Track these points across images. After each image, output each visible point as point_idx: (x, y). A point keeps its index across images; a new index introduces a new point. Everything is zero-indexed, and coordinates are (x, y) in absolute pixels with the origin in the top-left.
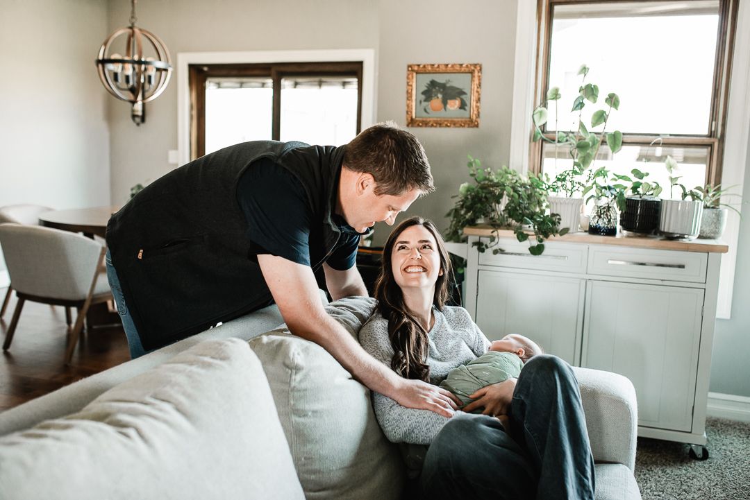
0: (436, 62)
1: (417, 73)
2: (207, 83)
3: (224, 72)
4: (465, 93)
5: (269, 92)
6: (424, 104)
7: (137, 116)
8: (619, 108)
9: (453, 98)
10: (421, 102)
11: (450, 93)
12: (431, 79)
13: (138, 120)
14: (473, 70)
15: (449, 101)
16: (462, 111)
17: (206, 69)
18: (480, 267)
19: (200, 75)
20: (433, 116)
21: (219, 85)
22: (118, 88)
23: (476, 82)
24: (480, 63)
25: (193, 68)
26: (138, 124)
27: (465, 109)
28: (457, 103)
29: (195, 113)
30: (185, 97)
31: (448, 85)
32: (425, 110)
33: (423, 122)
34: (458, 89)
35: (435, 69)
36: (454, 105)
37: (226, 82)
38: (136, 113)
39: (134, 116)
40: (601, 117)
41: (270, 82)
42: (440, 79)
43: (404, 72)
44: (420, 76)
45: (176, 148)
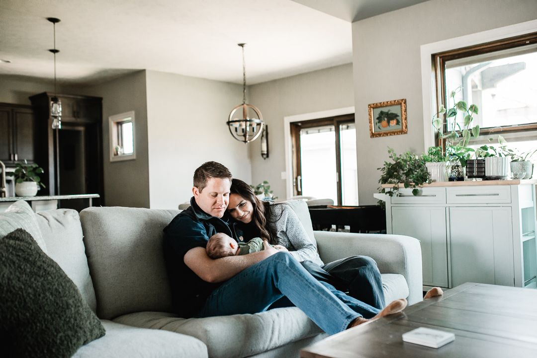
0: (382, 101)
1: (373, 108)
2: (301, 132)
3: (310, 125)
4: (398, 116)
5: (333, 133)
6: (378, 124)
7: (264, 154)
8: (478, 113)
9: (392, 119)
10: (376, 124)
11: (391, 117)
12: (380, 111)
13: (265, 156)
14: (401, 103)
15: (391, 121)
16: (398, 125)
17: (300, 124)
18: (392, 205)
19: (297, 128)
20: (384, 130)
21: (307, 133)
22: (237, 135)
23: (403, 108)
24: (404, 98)
25: (292, 124)
26: (265, 159)
27: (399, 125)
28: (395, 121)
29: (295, 149)
30: (289, 141)
31: (389, 113)
32: (379, 128)
33: (378, 134)
34: (395, 114)
35: (382, 105)
36: (393, 123)
37: (310, 130)
38: (263, 153)
39: (263, 154)
40: (468, 119)
41: (333, 128)
42: (385, 110)
43: (367, 109)
44: (375, 110)
45: (285, 170)
